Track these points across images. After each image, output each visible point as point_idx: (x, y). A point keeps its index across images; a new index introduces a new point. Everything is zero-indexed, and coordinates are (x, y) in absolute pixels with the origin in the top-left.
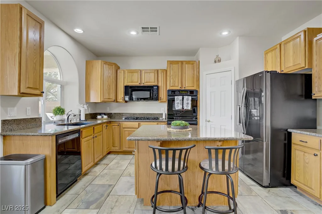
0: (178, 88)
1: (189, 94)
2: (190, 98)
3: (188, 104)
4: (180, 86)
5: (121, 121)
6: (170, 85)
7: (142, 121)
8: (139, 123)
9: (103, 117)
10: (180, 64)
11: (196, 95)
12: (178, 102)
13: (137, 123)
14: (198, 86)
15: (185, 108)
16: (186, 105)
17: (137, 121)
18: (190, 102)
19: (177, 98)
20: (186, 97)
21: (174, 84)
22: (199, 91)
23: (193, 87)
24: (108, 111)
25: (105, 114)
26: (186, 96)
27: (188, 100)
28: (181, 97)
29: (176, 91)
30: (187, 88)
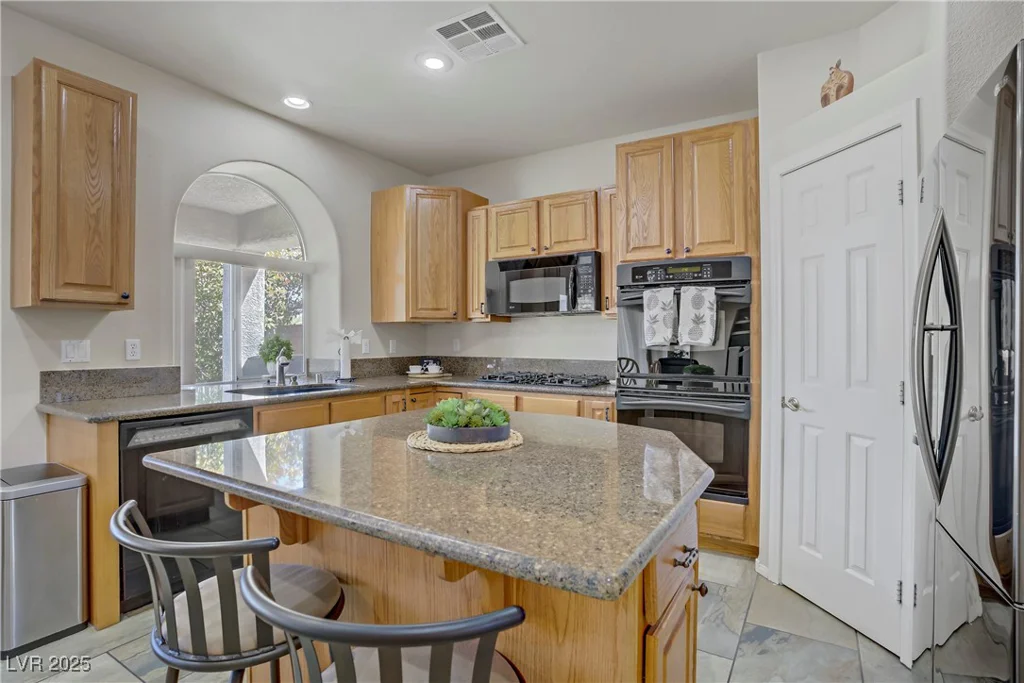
0: (660, 255)
1: (707, 275)
2: (710, 294)
3: (698, 320)
4: (668, 244)
5: (465, 387)
6: (628, 244)
7: (525, 391)
8: (517, 398)
9: (427, 370)
10: (668, 151)
11: (745, 282)
12: (653, 313)
13: (512, 396)
14: (754, 235)
15: (685, 339)
16: (692, 325)
17: (510, 390)
18: (708, 313)
19: (650, 300)
20: (688, 293)
21: (645, 238)
22: (759, 259)
23: (730, 246)
24: (458, 350)
25: (437, 360)
26: (693, 288)
27: (698, 302)
28: (666, 294)
29: (651, 267)
30: (699, 252)
